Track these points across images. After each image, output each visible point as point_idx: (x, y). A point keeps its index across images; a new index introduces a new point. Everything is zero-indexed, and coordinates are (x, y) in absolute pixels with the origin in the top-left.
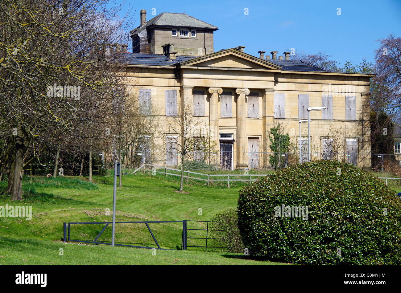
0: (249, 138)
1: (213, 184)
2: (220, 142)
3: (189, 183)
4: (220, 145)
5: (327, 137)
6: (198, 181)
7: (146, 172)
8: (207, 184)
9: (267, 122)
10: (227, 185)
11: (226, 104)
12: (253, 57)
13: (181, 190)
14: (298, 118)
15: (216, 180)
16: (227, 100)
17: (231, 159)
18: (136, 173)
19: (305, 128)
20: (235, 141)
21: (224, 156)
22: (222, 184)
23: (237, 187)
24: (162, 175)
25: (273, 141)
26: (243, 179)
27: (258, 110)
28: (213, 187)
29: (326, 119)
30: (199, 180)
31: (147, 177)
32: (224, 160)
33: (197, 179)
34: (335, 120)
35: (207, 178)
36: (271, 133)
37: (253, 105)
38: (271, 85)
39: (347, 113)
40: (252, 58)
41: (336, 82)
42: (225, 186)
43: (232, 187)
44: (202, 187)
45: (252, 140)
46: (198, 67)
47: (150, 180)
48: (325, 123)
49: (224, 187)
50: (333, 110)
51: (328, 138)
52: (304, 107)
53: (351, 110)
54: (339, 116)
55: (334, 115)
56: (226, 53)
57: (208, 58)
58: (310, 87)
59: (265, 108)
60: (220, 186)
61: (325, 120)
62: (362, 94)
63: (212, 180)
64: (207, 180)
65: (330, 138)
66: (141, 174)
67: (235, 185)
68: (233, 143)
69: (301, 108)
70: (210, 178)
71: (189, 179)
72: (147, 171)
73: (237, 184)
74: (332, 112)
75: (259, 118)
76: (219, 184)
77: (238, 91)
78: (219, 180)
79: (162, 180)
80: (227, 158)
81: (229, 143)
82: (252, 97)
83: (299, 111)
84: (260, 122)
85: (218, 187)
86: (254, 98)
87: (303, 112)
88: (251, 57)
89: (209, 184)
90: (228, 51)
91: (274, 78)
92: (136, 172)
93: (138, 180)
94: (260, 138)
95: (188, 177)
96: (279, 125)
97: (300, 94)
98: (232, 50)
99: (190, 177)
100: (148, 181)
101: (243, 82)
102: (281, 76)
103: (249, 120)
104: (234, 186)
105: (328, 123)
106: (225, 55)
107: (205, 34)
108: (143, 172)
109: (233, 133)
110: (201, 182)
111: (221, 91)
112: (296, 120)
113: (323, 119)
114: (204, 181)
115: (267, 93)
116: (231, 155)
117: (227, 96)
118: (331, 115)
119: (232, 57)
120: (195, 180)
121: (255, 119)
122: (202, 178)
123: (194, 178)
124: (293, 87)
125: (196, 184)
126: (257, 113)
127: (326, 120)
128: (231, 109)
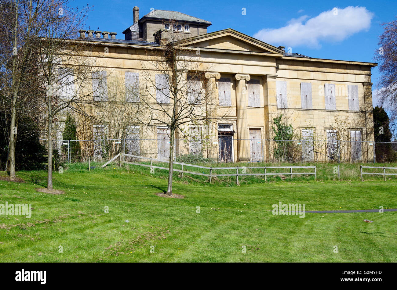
0: (250, 129)
1: (217, 180)
2: (219, 134)
3: (184, 180)
4: (219, 137)
5: (331, 128)
6: (196, 177)
7: (122, 165)
8: (209, 180)
9: (270, 112)
10: (235, 182)
11: (225, 92)
12: (253, 39)
13: (169, 191)
14: (301, 108)
15: (220, 175)
16: (225, 86)
17: (231, 153)
18: (107, 167)
19: (308, 118)
20: (235, 133)
21: (223, 149)
22: (228, 180)
23: (249, 183)
24: (146, 169)
25: (277, 131)
26: (255, 173)
27: (259, 98)
28: (218, 184)
29: (330, 109)
30: (197, 175)
31: (123, 173)
32: (223, 154)
33: (194, 173)
34: (338, 111)
35: (208, 172)
36: (274, 123)
37: (254, 93)
38: (272, 71)
39: (350, 103)
40: (252, 41)
41: (338, 71)
42: (232, 183)
43: (243, 184)
44: (203, 185)
45: (254, 131)
46: (193, 48)
47: (127, 176)
48: (329, 113)
49: (232, 185)
50: (336, 99)
51: (332, 130)
52: (306, 96)
53: (353, 100)
54: (342, 106)
55: (337, 105)
56: (223, 33)
57: (203, 38)
58: (312, 75)
59: (266, 97)
60: (226, 182)
61: (328, 111)
62: (363, 84)
63: (215, 176)
64: (208, 175)
65: (333, 129)
66: (115, 167)
67: (247, 181)
68: (232, 135)
69: (303, 97)
70: (212, 173)
71: (184, 173)
72: (124, 163)
73: (249, 180)
74: (335, 102)
75: (260, 107)
76: (225, 180)
77: (237, 77)
78: (225, 175)
79: (145, 176)
80: (226, 151)
81: (228, 135)
82: (252, 84)
83: (302, 101)
84: (262, 111)
85: (224, 185)
86: (255, 86)
87: (305, 101)
88: (251, 38)
89: (212, 181)
90: (226, 31)
91: (275, 63)
92: (107, 165)
93: (108, 176)
94: (262, 129)
95: (182, 171)
96: (281, 115)
97: (302, 83)
98: (230, 30)
99: (185, 172)
100: (123, 177)
101: (242, 67)
102: (282, 62)
103: (250, 110)
104: (245, 183)
105: (332, 113)
106: (223, 35)
107: (199, 29)
108: (119, 165)
109: (233, 124)
110: (200, 178)
111: (219, 76)
112: (299, 110)
113: (326, 109)
114: (204, 176)
115: (268, 80)
116: (231, 148)
117: (225, 83)
118: (334, 105)
119: (229, 38)
120: (193, 176)
121: (256, 108)
122: (202, 172)
123: (191, 173)
124: (294, 74)
125: (193, 180)
126: (258, 102)
127: (330, 111)
128: (230, 97)
